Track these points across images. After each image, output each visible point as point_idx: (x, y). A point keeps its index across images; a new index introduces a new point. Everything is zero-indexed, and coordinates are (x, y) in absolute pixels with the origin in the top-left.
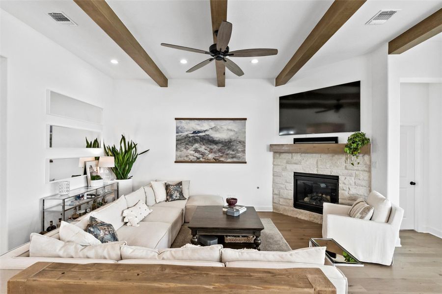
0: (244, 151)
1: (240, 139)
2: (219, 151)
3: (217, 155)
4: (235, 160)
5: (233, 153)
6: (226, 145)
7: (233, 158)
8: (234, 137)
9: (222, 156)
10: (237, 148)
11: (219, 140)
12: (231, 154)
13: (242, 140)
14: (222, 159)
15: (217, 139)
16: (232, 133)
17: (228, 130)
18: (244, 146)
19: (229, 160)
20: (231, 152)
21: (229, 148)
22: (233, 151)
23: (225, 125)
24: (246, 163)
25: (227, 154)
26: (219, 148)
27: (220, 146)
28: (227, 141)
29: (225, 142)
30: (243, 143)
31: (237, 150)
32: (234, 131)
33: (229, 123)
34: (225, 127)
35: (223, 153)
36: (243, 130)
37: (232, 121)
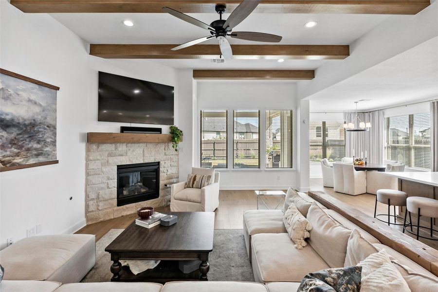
0: (54, 143)
1: (49, 121)
2: (13, 143)
3: (8, 153)
4: (41, 159)
5: (39, 146)
6: (25, 132)
7: (37, 155)
8: (39, 117)
9: (18, 155)
10: (45, 136)
11: (13, 120)
12: (36, 149)
13: (52, 123)
14: (18, 160)
15: (8, 118)
16: (37, 109)
17: (30, 101)
18: (55, 134)
19: (32, 161)
20: (35, 145)
21: (31, 137)
22: (39, 142)
23: (23, 90)
24: (57, 162)
25: (28, 150)
26: (12, 136)
27: (14, 132)
28: (27, 122)
29: (25, 125)
30: (53, 128)
31: (45, 141)
32: (40, 105)
33: (33, 89)
34: (25, 95)
35: (21, 147)
36: (54, 106)
37: (37, 86)
